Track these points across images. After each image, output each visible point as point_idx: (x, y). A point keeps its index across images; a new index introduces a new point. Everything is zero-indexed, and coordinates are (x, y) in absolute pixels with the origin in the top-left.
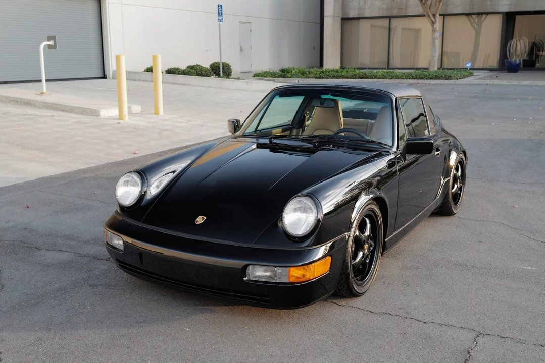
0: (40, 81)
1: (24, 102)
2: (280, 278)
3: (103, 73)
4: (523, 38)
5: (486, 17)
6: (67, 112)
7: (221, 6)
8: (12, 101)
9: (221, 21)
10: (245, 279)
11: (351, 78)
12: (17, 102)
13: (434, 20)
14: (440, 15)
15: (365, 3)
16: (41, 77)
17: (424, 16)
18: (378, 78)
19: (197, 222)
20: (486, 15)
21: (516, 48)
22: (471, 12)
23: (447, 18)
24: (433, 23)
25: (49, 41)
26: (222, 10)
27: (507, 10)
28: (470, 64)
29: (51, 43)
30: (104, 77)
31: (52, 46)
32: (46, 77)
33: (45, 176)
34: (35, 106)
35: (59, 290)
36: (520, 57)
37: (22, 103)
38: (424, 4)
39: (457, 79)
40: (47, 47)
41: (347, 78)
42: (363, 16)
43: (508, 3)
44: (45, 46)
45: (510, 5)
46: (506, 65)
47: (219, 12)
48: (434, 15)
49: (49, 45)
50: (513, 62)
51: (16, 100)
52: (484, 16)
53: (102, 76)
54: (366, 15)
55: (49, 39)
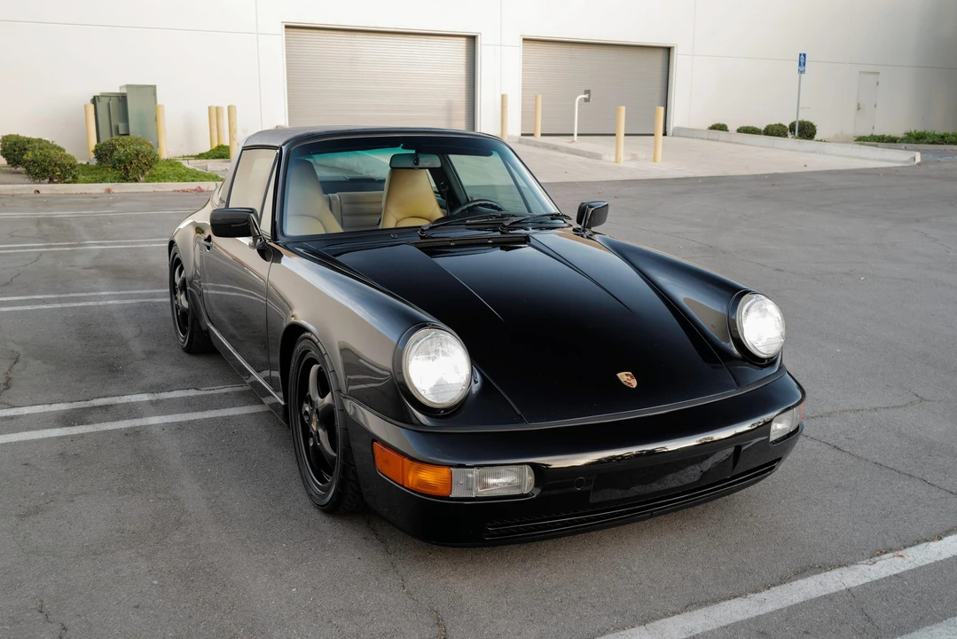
7: (805, 55)
9: (802, 72)
25: (585, 94)
26: (805, 60)
29: (586, 96)
31: (586, 99)
40: (583, 99)
44: (580, 99)
47: (800, 62)
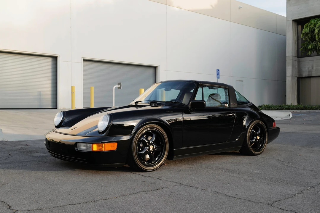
2: (89, 149)
7: (219, 70)
9: (218, 78)
11: (296, 110)
15: (312, 68)
18: (313, 109)
25: (118, 85)
26: (219, 72)
40: (117, 88)
41: (294, 109)
42: (311, 76)
47: (217, 73)
49: (118, 87)
54: (313, 75)
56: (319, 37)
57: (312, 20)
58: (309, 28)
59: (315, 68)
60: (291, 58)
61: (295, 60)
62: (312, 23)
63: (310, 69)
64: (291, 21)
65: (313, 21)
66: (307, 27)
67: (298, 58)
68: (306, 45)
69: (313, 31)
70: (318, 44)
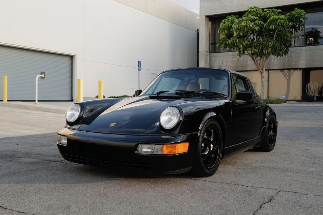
0: (35, 101)
1: (24, 107)
2: (157, 152)
3: (71, 99)
4: (315, 82)
5: (294, 71)
6: (48, 112)
7: (140, 62)
8: (17, 107)
9: (139, 70)
10: (136, 152)
12: (20, 107)
13: (262, 71)
14: (266, 70)
15: (222, 64)
16: (35, 99)
17: (257, 70)
19: (111, 125)
20: (293, 70)
21: (311, 88)
22: (284, 68)
23: (270, 71)
24: (262, 73)
25: (41, 74)
26: (140, 64)
27: (304, 67)
28: (284, 96)
29: (43, 76)
30: (72, 100)
31: (43, 77)
32: (38, 99)
33: (30, 134)
34: (30, 109)
35: (28, 171)
36: (313, 93)
37: (23, 107)
38: (256, 62)
39: (277, 103)
43: (305, 63)
44: (38, 78)
45: (306, 64)
46: (306, 98)
47: (139, 65)
48: (262, 69)
49: (41, 77)
50: (310, 96)
51: (20, 106)
52: (292, 71)
53: (71, 100)
55: (42, 73)
56: (237, 33)
57: (228, 16)
58: (227, 24)
59: (225, 64)
60: (204, 53)
61: (207, 55)
62: (228, 20)
63: (220, 64)
64: (204, 17)
65: (230, 18)
66: (224, 23)
67: (209, 53)
68: (222, 40)
69: (230, 28)
70: (236, 40)
